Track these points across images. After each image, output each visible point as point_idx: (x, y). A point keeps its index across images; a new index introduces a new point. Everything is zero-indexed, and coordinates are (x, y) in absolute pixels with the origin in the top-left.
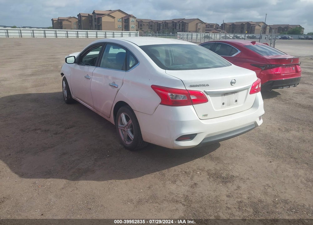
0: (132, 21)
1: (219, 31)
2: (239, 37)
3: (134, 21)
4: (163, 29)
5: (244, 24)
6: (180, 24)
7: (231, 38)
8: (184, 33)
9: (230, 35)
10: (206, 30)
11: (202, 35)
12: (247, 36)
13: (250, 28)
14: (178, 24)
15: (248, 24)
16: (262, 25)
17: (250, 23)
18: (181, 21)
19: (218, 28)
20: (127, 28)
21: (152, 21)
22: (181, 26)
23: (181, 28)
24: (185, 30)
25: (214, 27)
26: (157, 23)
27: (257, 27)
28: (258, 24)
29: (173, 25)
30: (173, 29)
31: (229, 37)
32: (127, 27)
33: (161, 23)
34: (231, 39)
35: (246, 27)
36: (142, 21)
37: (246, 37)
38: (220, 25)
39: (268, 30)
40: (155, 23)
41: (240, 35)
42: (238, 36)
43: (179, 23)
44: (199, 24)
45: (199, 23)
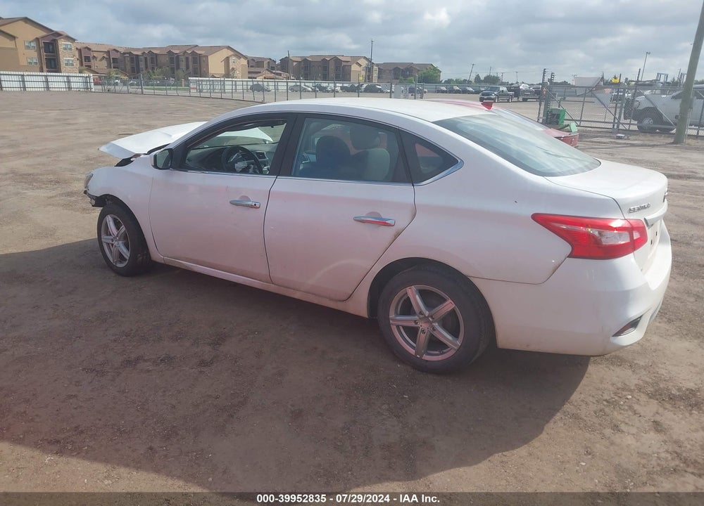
0: (65, 49)
1: (277, 74)
2: (326, 88)
3: (71, 49)
4: (146, 68)
5: (328, 59)
6: (187, 59)
7: (310, 89)
8: (200, 79)
9: (307, 84)
10: (249, 72)
11: (245, 83)
12: (341, 85)
13: (341, 69)
14: (183, 58)
15: (336, 60)
16: (364, 63)
17: (339, 58)
18: (189, 52)
19: (273, 68)
20: (53, 66)
21: (115, 50)
22: (191, 63)
23: (191, 67)
24: (202, 71)
25: (266, 65)
26: (130, 53)
27: (354, 67)
28: (355, 59)
29: (172, 59)
30: (173, 69)
31: (305, 89)
32: (53, 62)
33: (139, 53)
34: (309, 91)
35: (332, 67)
36: (89, 49)
37: (338, 89)
38: (278, 62)
39: (375, 75)
40: (124, 53)
41: (327, 85)
42: (324, 85)
43: (186, 55)
44: (232, 59)
45: (231, 56)
